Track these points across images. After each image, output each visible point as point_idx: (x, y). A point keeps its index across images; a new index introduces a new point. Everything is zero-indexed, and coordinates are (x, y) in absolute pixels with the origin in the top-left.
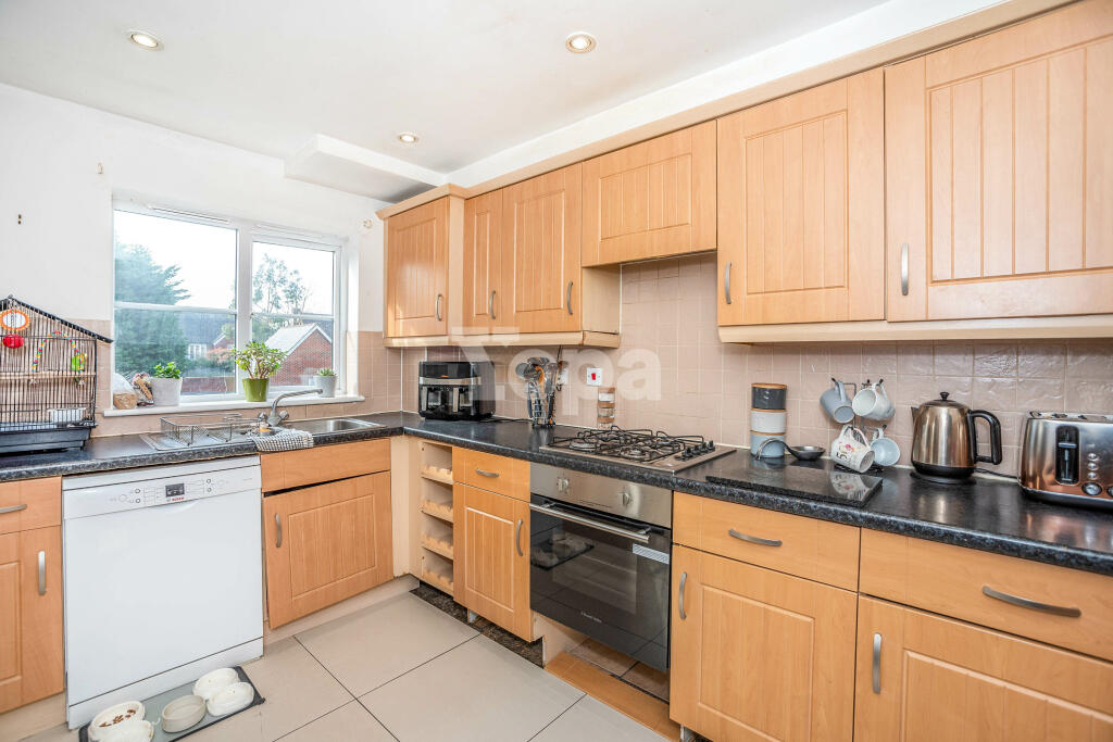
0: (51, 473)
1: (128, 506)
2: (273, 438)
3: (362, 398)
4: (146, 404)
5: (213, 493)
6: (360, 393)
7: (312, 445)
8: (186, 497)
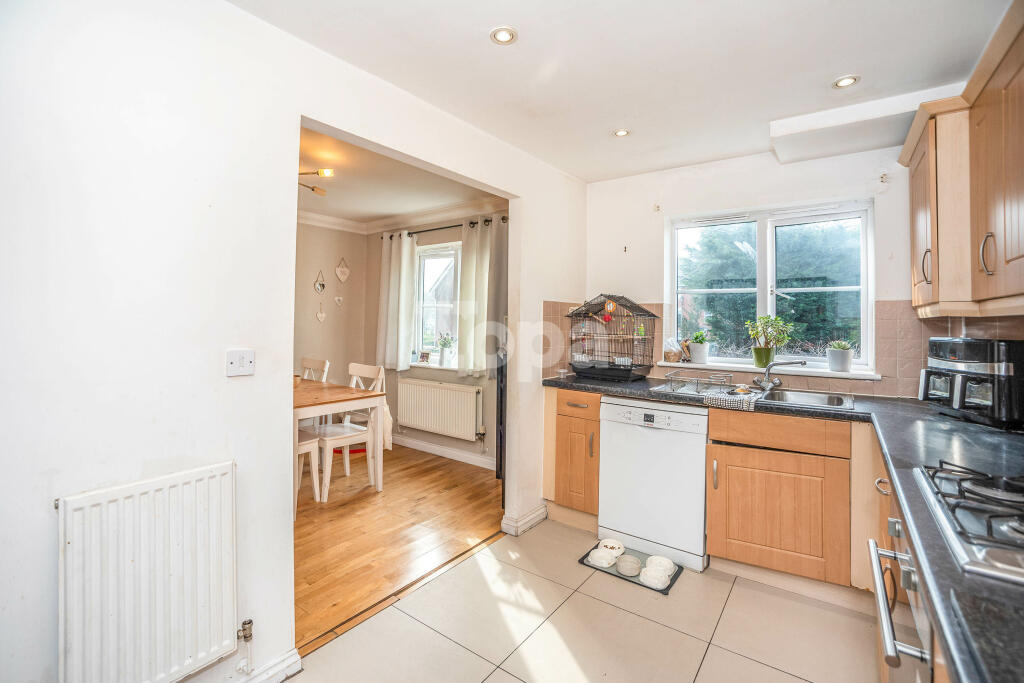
0: (595, 391)
1: (624, 420)
2: (732, 397)
3: (879, 377)
4: (689, 361)
5: (672, 427)
6: (877, 370)
7: (752, 408)
8: (655, 425)
